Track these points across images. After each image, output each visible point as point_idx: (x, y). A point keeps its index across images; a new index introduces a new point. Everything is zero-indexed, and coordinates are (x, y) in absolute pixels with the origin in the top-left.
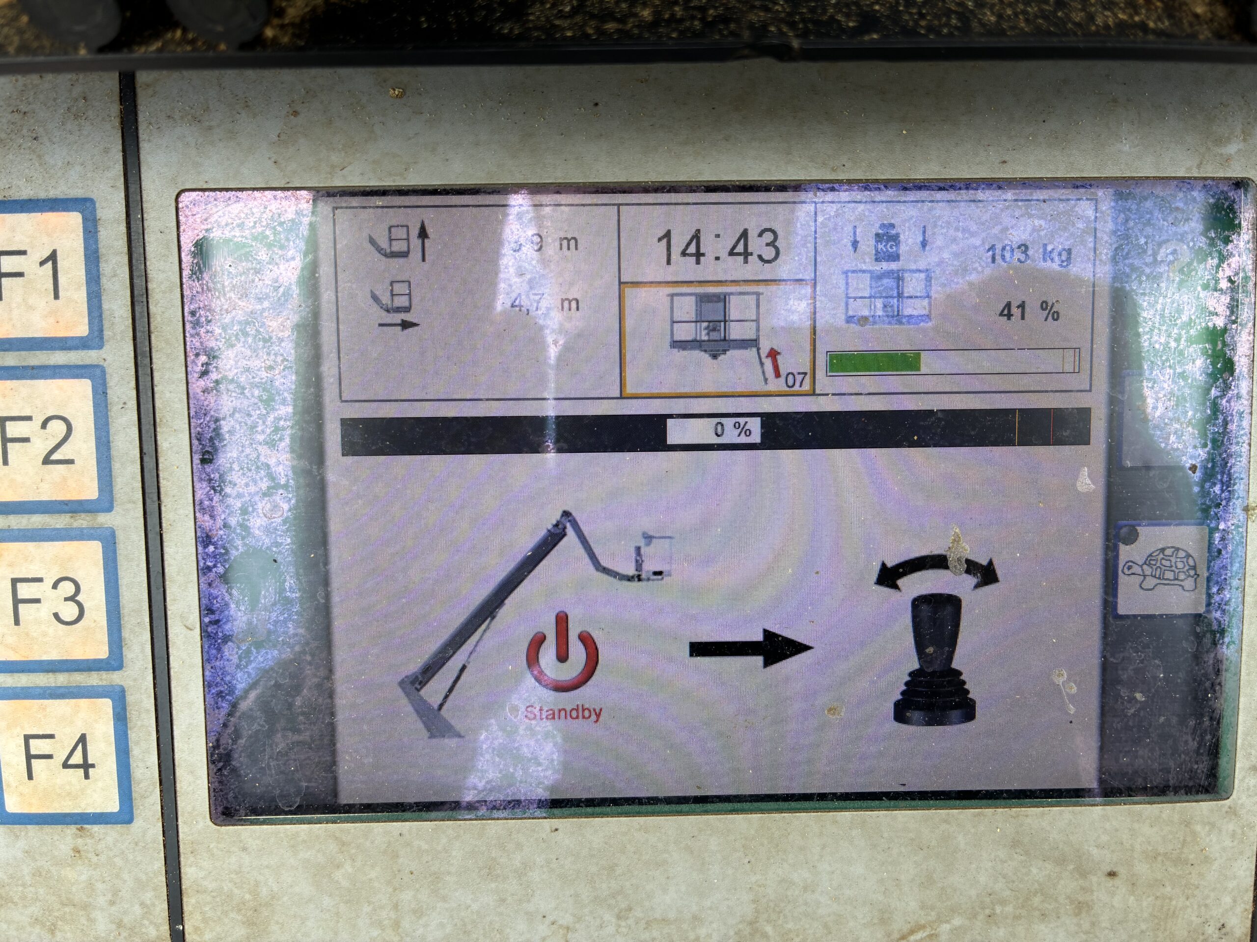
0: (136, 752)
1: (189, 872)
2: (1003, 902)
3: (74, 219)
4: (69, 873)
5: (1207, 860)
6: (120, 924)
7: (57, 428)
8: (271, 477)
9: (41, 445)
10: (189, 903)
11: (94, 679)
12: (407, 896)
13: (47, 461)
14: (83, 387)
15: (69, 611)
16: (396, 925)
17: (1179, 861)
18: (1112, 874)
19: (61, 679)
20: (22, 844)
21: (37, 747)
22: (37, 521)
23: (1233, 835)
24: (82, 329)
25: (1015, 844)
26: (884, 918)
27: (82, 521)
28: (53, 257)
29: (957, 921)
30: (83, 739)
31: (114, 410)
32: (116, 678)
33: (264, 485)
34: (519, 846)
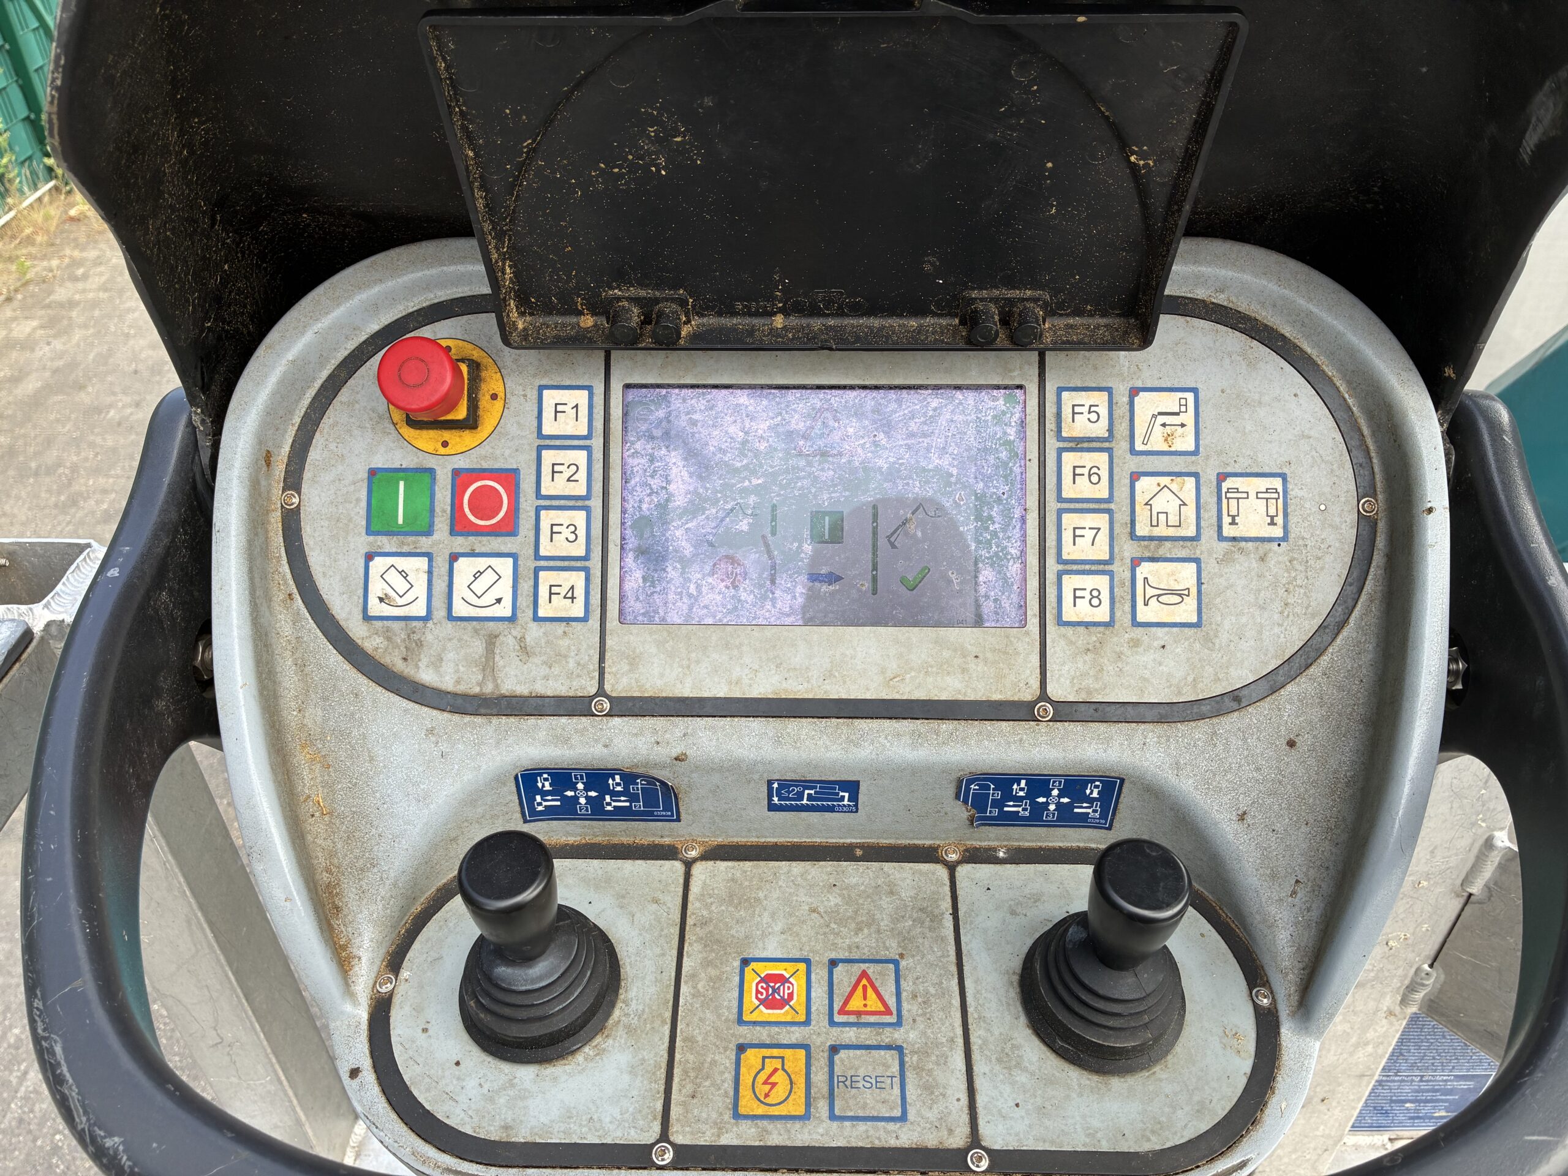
0: (592, 593)
1: (609, 642)
2: (932, 667)
3: (586, 393)
4: (561, 642)
5: (1018, 654)
6: (579, 664)
7: (573, 468)
8: (651, 489)
9: (567, 475)
10: (608, 655)
11: (579, 564)
12: (693, 655)
13: (568, 480)
14: (583, 454)
15: (572, 537)
16: (688, 667)
17: (1005, 653)
18: (976, 657)
19: (566, 564)
20: (542, 630)
21: (554, 590)
22: (562, 503)
23: (1028, 643)
24: (585, 433)
25: (936, 642)
26: (883, 671)
27: (580, 503)
28: (577, 406)
29: (913, 674)
30: (572, 587)
31: (594, 462)
32: (587, 564)
33: (648, 491)
34: (739, 636)
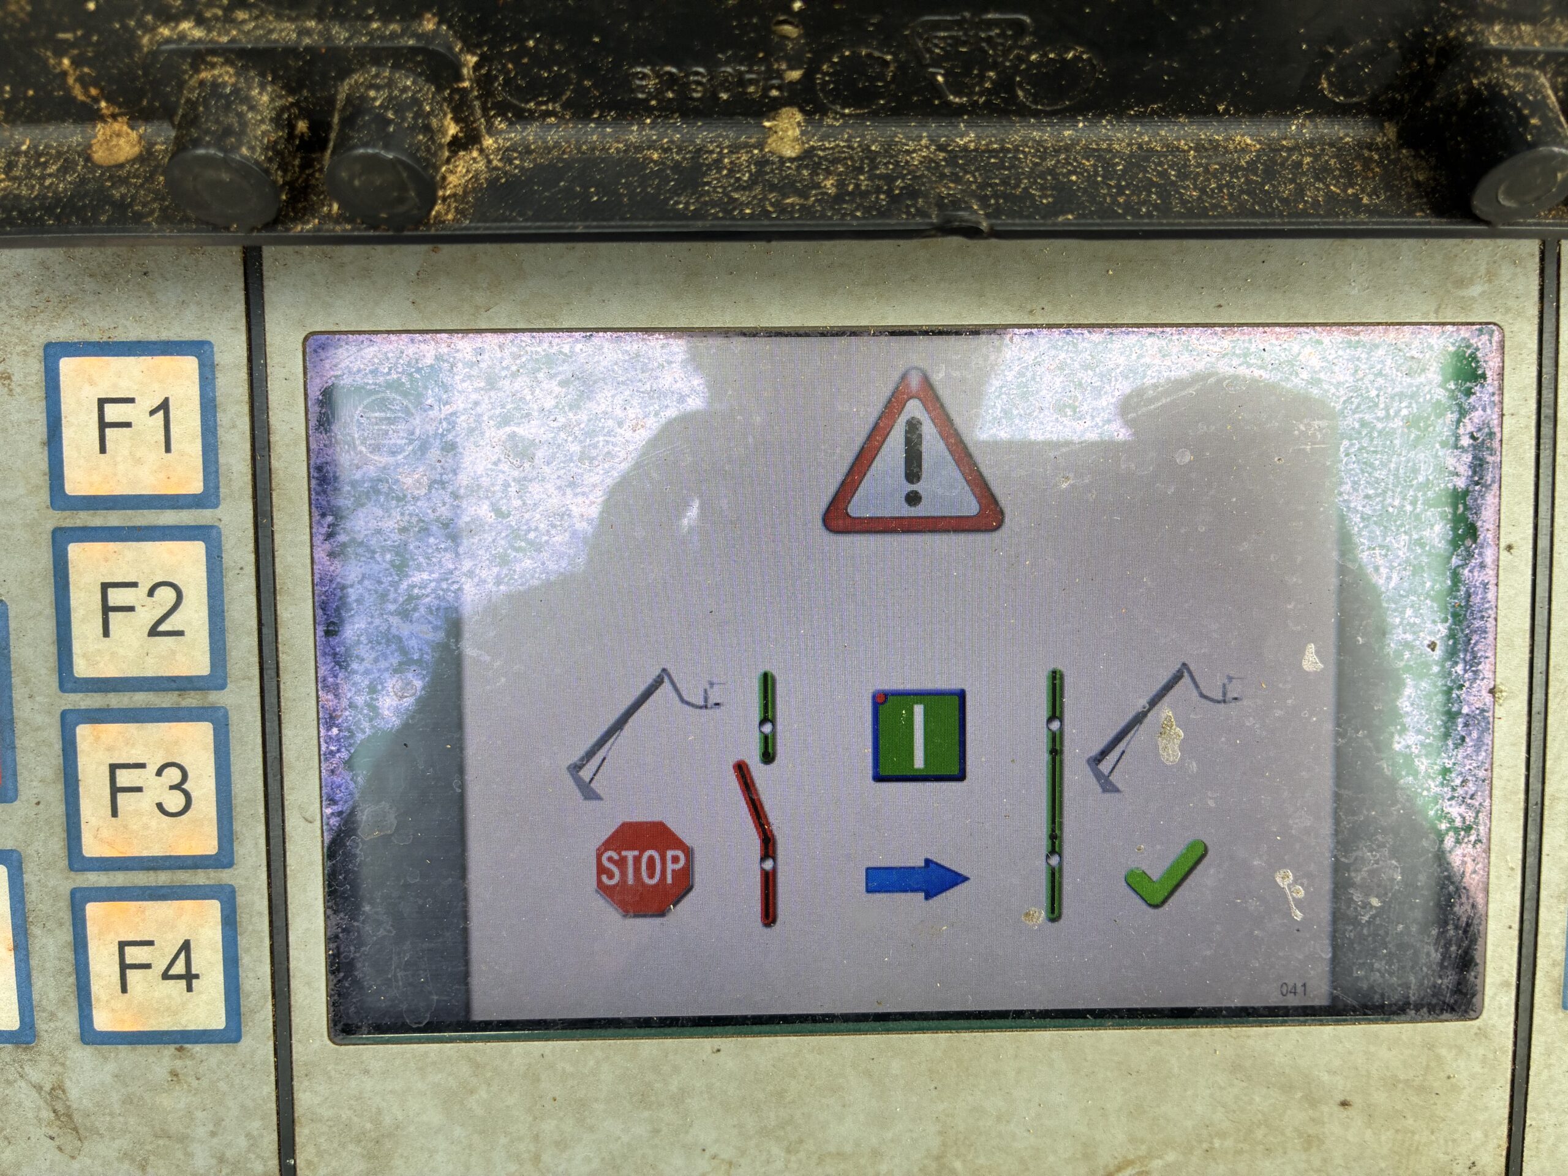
0: (245, 960)
1: (304, 1098)
2: (1222, 1135)
3: (189, 365)
4: (165, 1101)
5: (1455, 1089)
6: (222, 1160)
7: (166, 596)
8: (403, 651)
9: (147, 615)
10: (302, 1134)
11: (201, 878)
12: (548, 1126)
13: (154, 632)
14: (196, 550)
15: (175, 801)
16: (537, 1158)
17: (1421, 1089)
18: (1344, 1104)
19: (163, 878)
20: (111, 1067)
21: (134, 955)
22: (140, 699)
23: (1484, 1061)
24: (196, 487)
25: (1236, 1068)
26: (1088, 1154)
27: (192, 700)
28: (165, 406)
29: (1171, 1157)
30: (186, 947)
31: (229, 577)
32: (225, 876)
33: (395, 660)
34: (676, 1069)
